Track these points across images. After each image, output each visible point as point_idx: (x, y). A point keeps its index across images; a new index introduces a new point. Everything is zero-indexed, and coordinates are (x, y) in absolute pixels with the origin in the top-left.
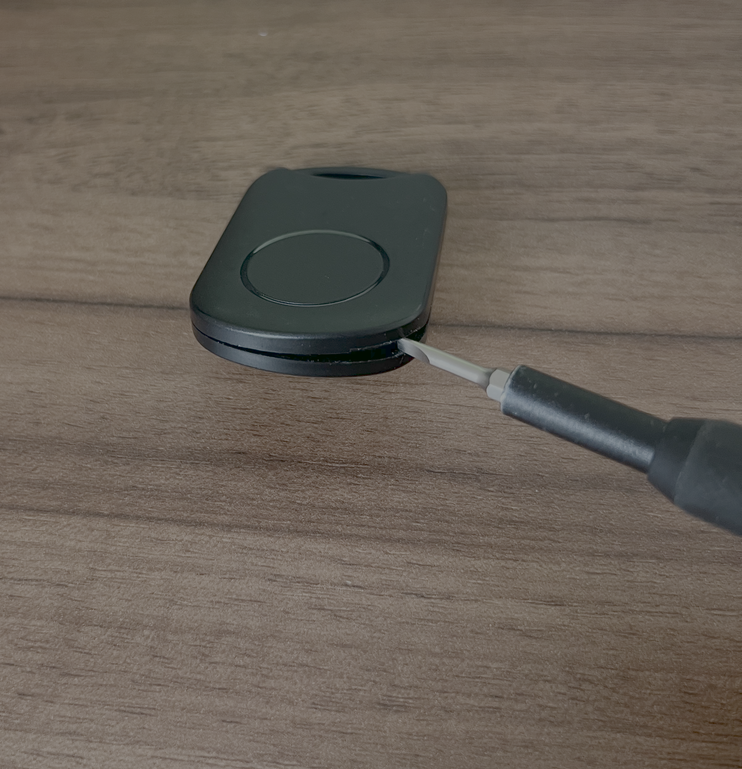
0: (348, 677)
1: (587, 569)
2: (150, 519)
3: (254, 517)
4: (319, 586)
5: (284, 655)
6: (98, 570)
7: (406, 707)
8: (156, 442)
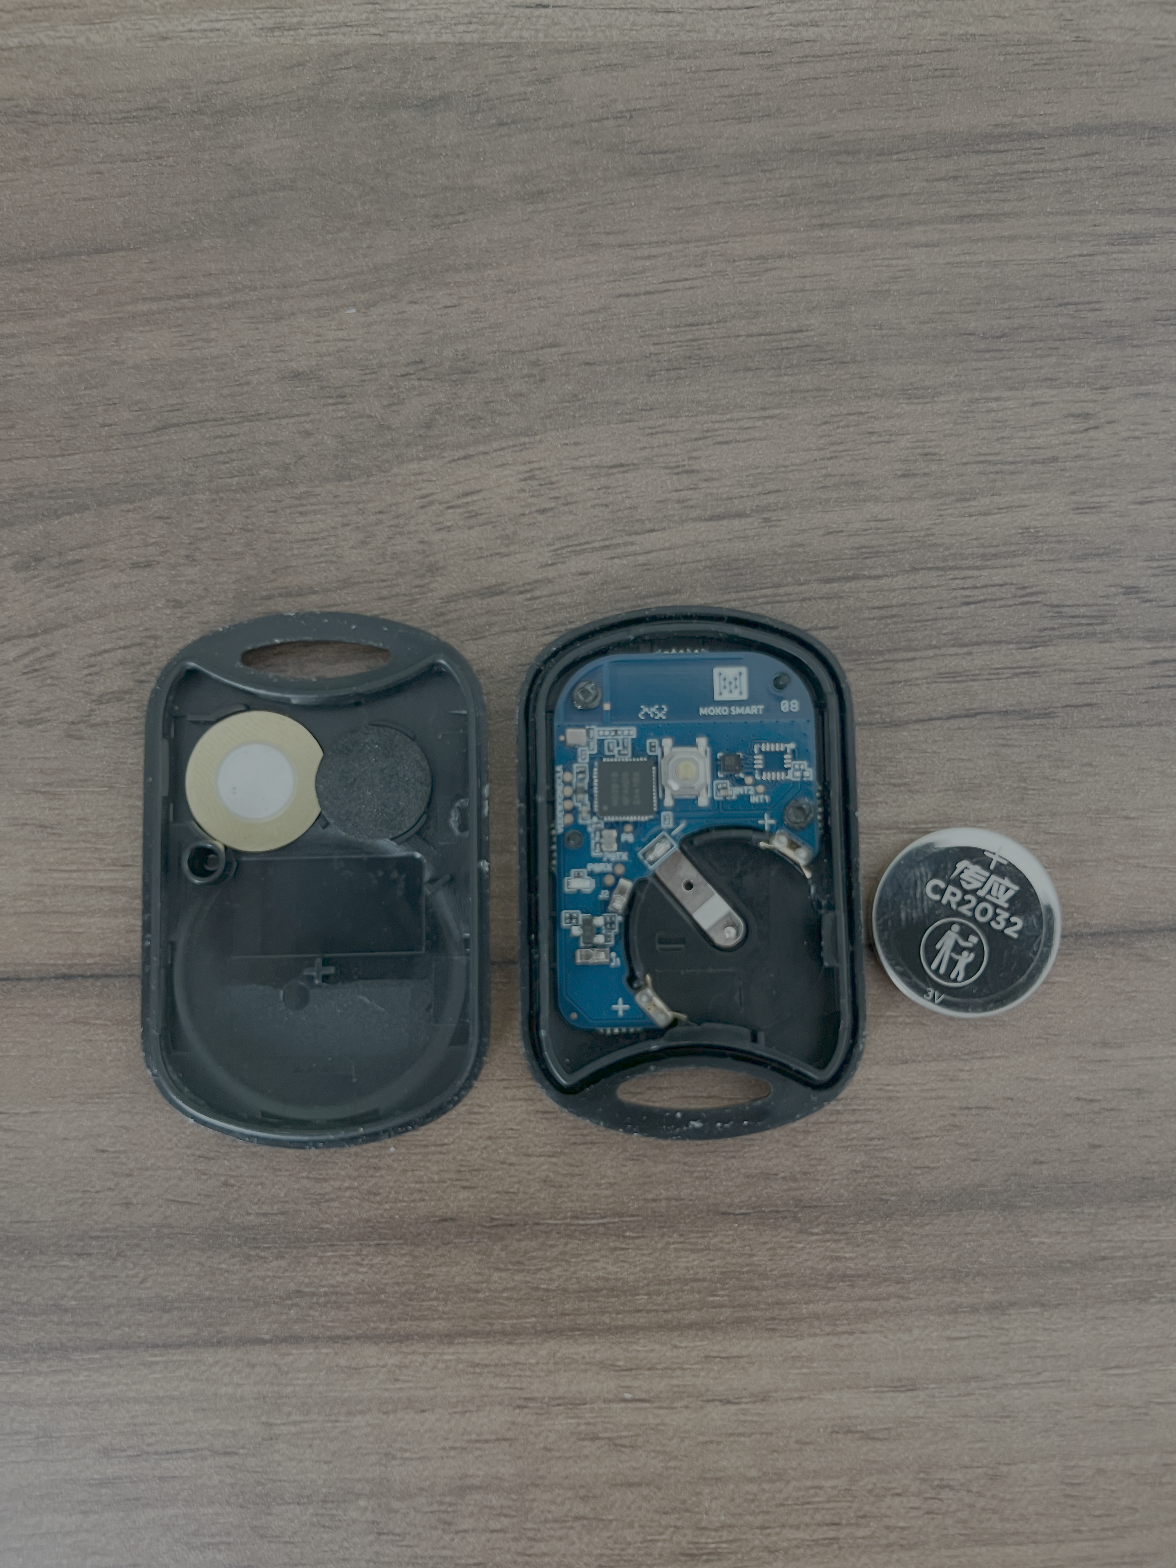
0: (641, 1526)
1: (948, 1333)
2: (334, 1339)
3: (483, 1317)
4: (588, 1406)
5: (553, 1508)
6: (276, 1425)
7: (719, 1554)
8: (317, 1216)
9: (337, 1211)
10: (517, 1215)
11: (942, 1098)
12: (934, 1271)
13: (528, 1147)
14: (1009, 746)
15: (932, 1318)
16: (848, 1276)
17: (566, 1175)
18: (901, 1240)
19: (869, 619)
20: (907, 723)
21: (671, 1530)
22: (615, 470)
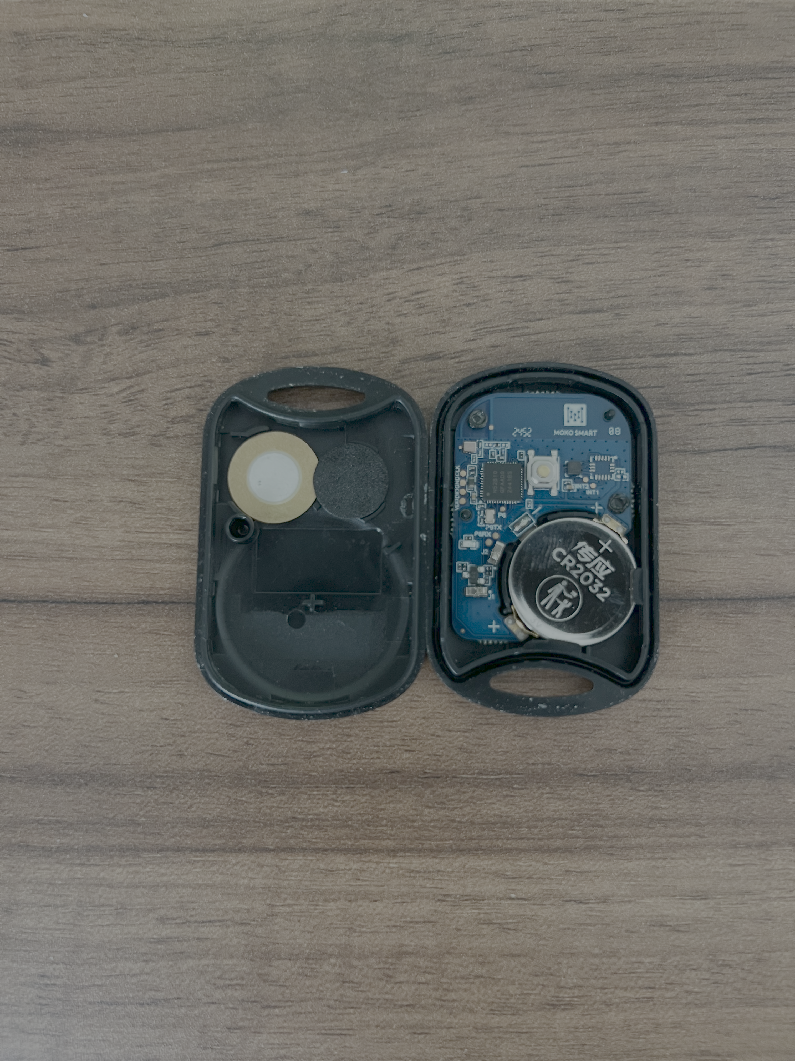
0: (520, 984)
1: (730, 861)
2: (316, 850)
3: (417, 839)
4: (486, 902)
5: (461, 969)
6: (276, 906)
7: (572, 1005)
8: (308, 767)
9: (321, 764)
10: (441, 770)
11: (728, 702)
12: (721, 818)
13: (449, 725)
14: (777, 469)
15: (719, 850)
16: (663, 820)
17: (475, 745)
18: (699, 797)
19: (685, 382)
20: (709, 451)
21: (540, 987)
22: (517, 279)
